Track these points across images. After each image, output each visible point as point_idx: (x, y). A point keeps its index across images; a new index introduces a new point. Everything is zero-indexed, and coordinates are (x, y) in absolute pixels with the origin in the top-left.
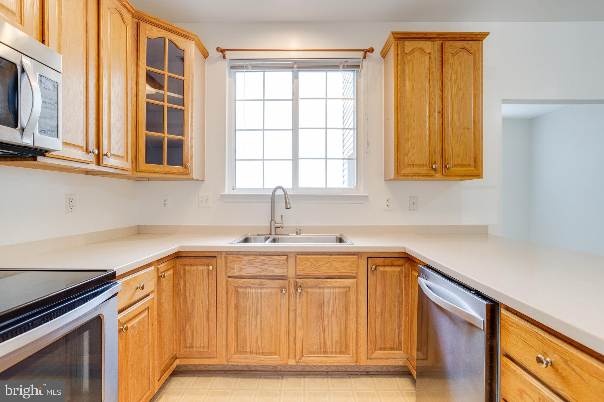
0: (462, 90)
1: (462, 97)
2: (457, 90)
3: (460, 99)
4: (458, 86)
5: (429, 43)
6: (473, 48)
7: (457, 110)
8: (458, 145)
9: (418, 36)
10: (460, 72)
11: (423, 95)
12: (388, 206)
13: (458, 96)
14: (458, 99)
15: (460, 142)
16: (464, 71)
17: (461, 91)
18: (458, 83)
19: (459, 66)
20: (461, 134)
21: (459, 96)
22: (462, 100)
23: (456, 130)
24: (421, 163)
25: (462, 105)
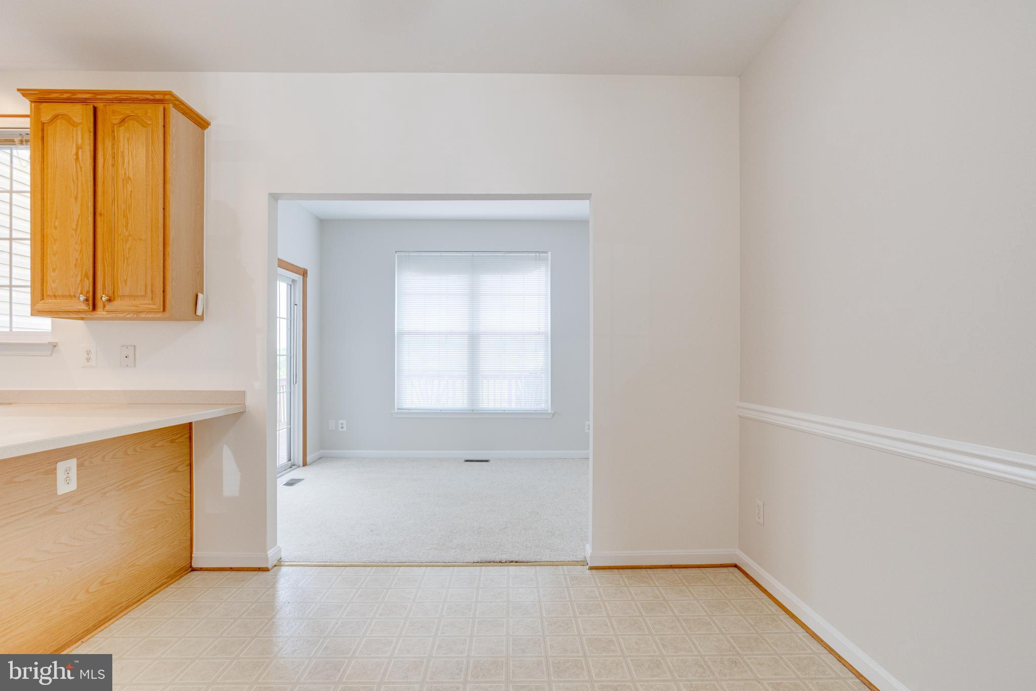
0: (131, 180)
1: (131, 191)
2: (123, 180)
3: (129, 193)
4: (125, 173)
5: (78, 107)
6: (148, 114)
7: (124, 211)
8: (125, 265)
9: (62, 96)
10: (129, 152)
11: (70, 188)
12: (88, 360)
13: (125, 191)
14: (125, 194)
15: (127, 260)
16: (135, 150)
17: (129, 181)
18: (125, 169)
19: (127, 144)
20: (129, 248)
21: (127, 190)
22: (131, 194)
23: (121, 241)
24: (66, 293)
25: (131, 203)
